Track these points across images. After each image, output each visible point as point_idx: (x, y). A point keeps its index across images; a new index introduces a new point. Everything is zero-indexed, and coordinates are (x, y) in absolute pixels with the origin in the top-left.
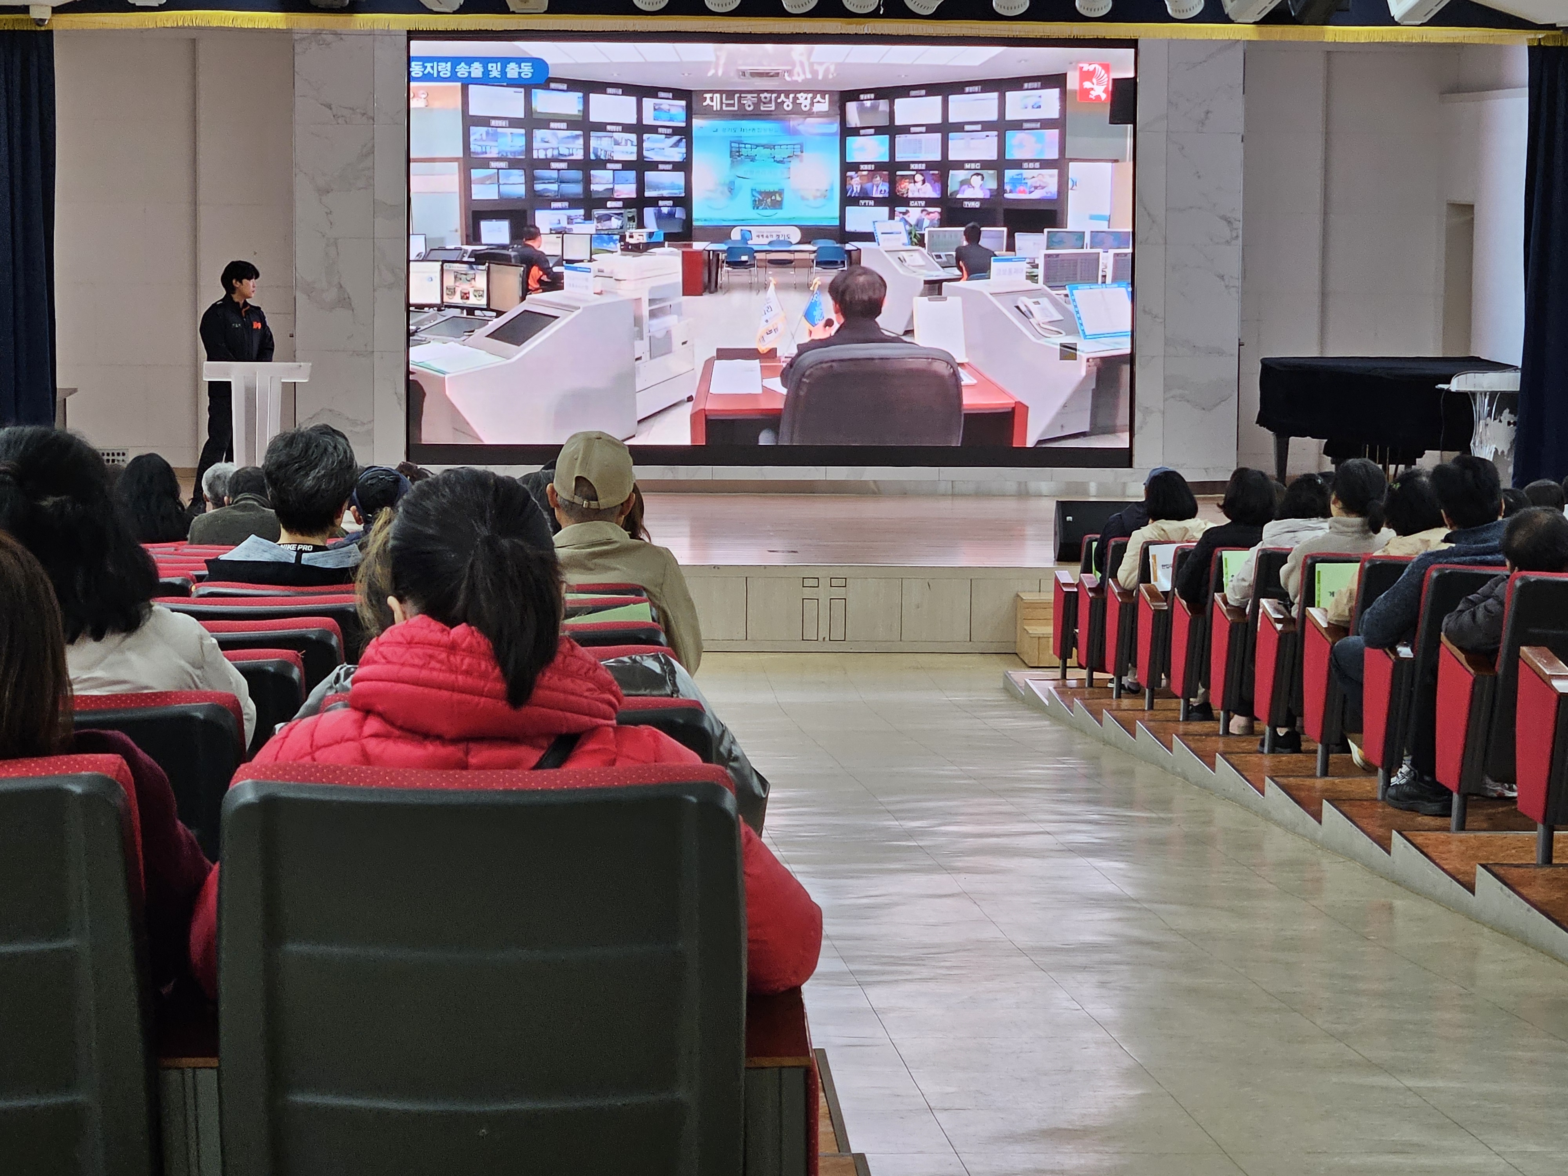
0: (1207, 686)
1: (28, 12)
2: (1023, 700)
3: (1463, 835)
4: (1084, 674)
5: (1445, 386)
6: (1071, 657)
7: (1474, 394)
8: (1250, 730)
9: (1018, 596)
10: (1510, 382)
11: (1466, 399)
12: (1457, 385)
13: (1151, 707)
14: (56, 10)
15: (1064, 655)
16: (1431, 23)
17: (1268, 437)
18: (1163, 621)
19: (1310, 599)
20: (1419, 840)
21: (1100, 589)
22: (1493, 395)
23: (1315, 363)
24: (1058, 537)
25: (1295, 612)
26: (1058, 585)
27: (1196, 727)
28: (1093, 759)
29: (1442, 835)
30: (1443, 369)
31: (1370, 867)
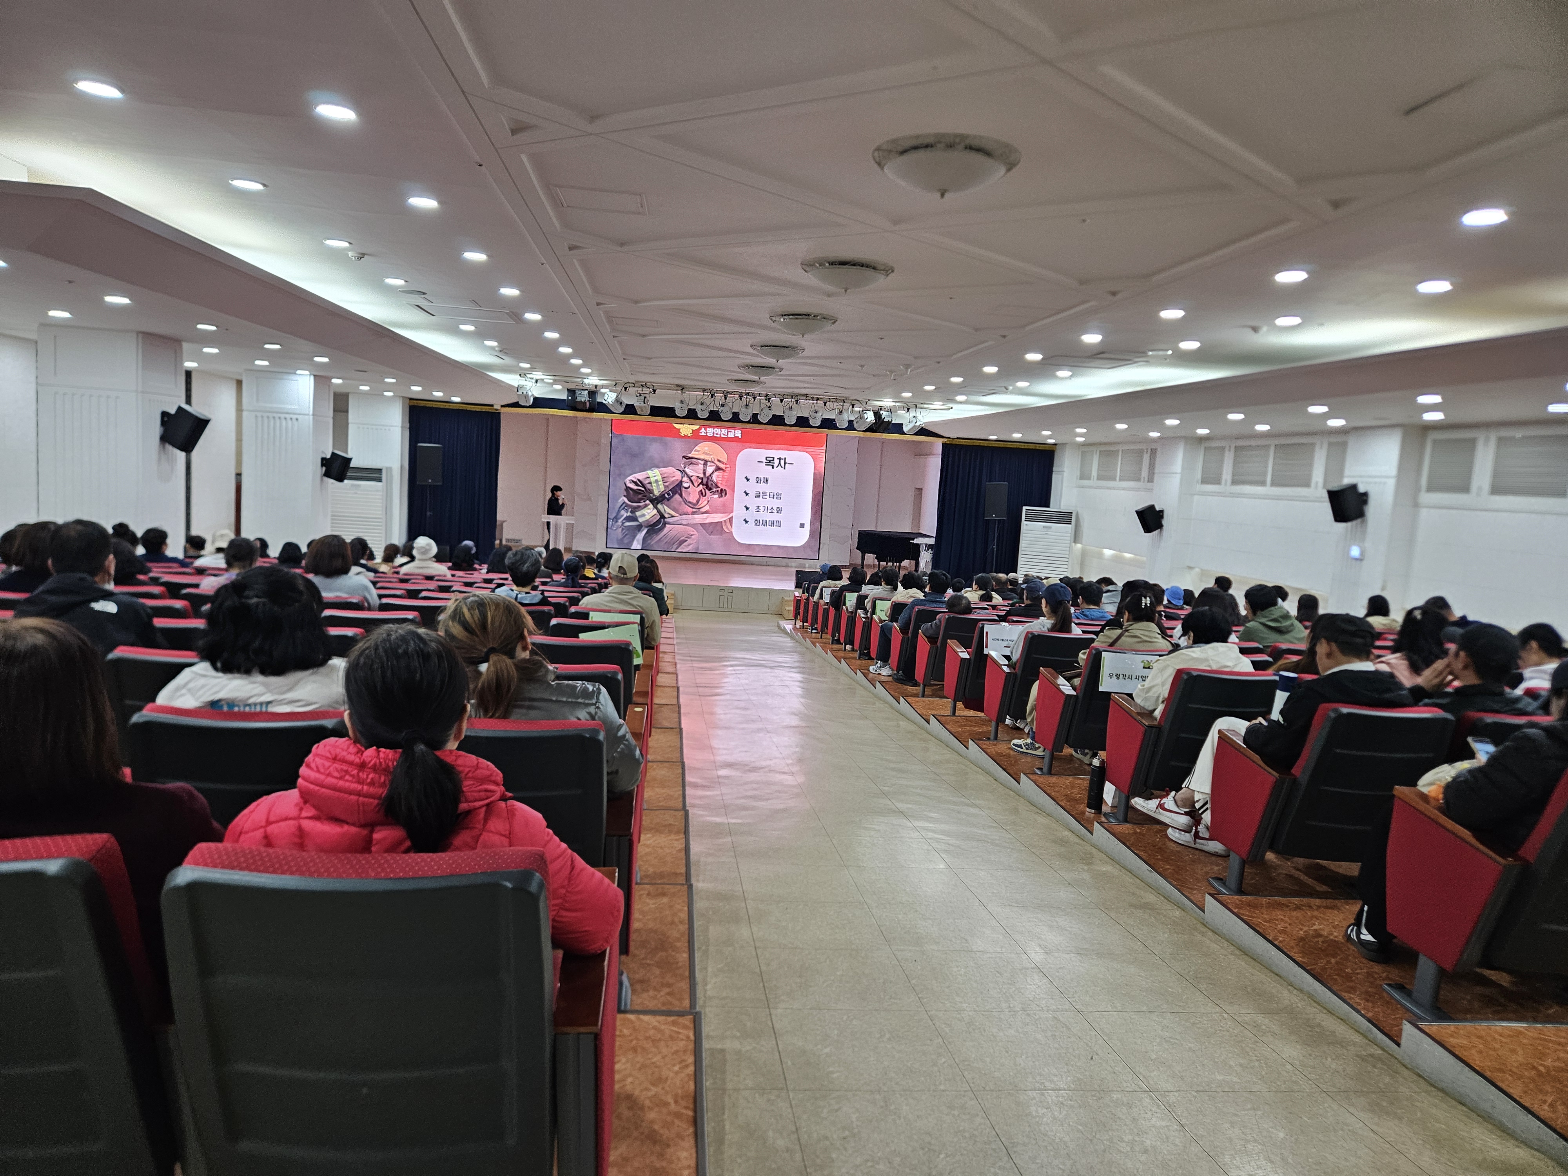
0: (839, 634)
1: (493, 407)
2: (783, 630)
3: (924, 699)
4: (801, 624)
5: (912, 542)
6: (798, 618)
7: (921, 544)
8: (853, 650)
9: (783, 598)
10: (932, 541)
11: (918, 546)
12: (916, 541)
13: (820, 638)
15: (796, 618)
16: (916, 434)
17: (859, 553)
19: (873, 612)
20: (909, 700)
21: (807, 599)
22: (926, 544)
23: (874, 532)
25: (869, 615)
26: (795, 597)
27: (836, 646)
29: (917, 699)
30: (912, 536)
31: (892, 709)
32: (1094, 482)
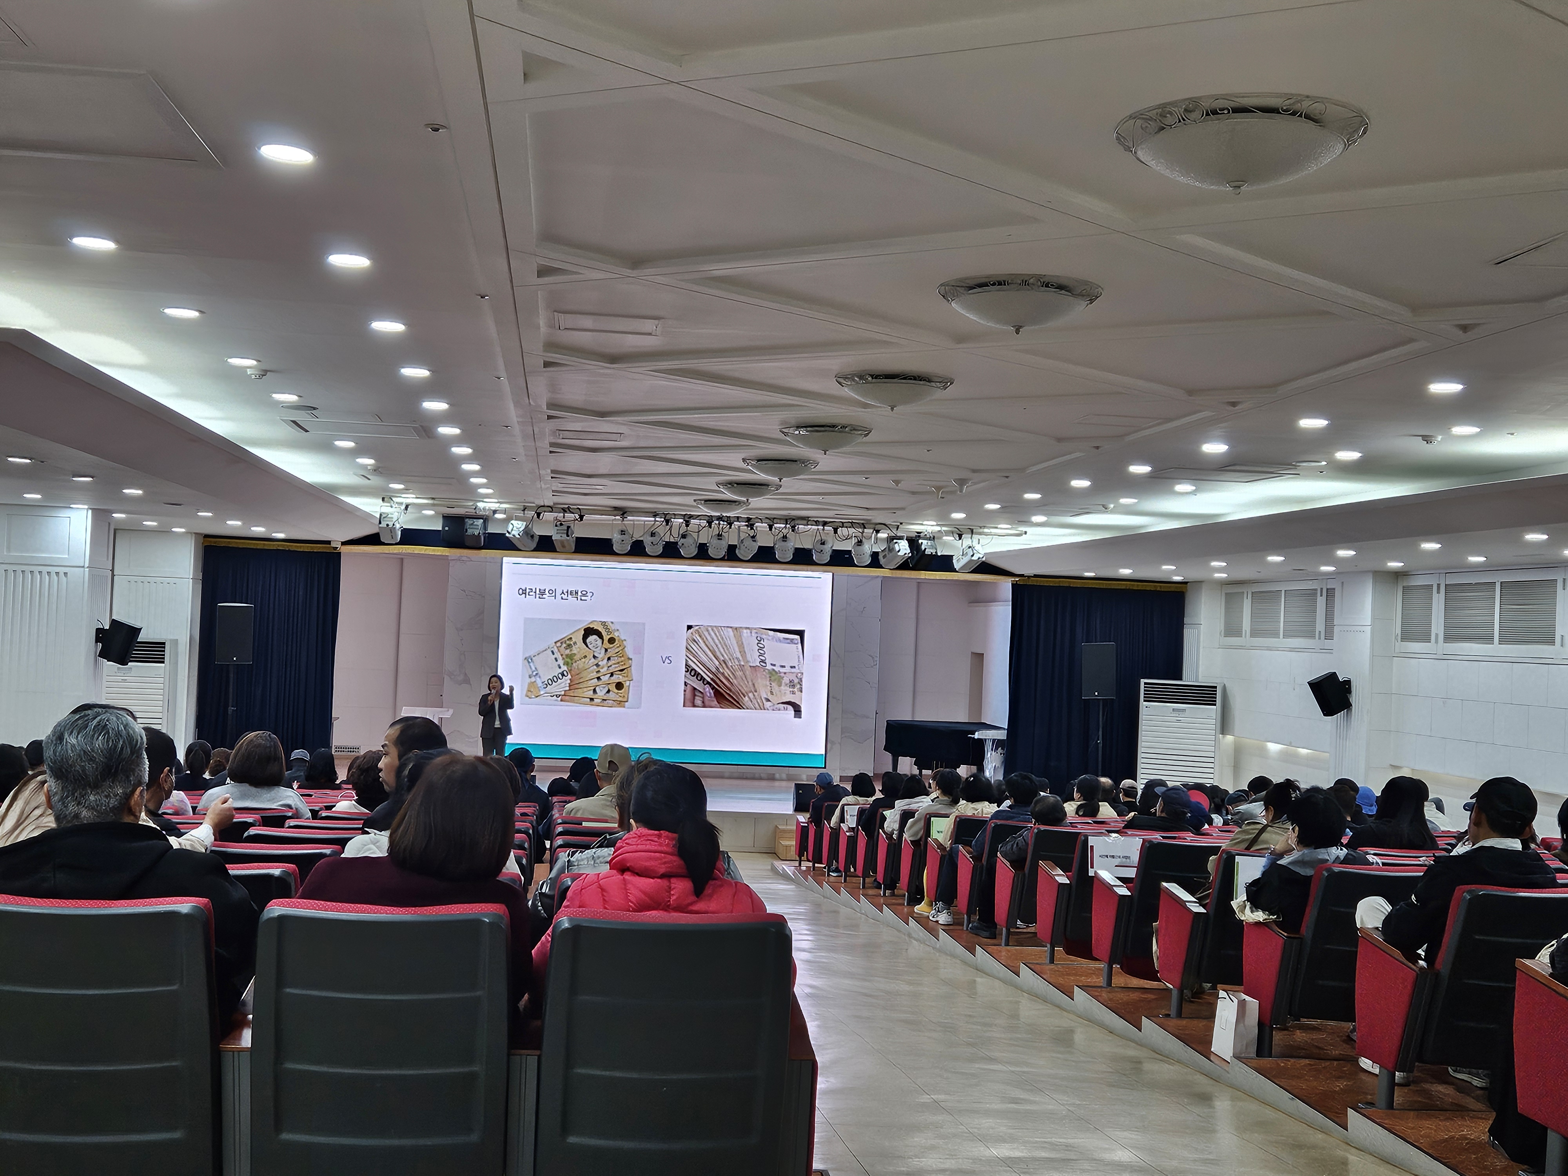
1: (330, 544)
2: (781, 875)
3: (1008, 948)
4: (810, 864)
5: (973, 736)
6: (803, 856)
7: (985, 740)
9: (776, 826)
10: (1002, 735)
11: (981, 742)
12: (978, 735)
13: (845, 881)
14: (343, 543)
15: (800, 855)
16: (973, 572)
17: (889, 756)
18: (852, 842)
19: (928, 833)
20: (989, 949)
21: (819, 826)
22: (994, 740)
23: (911, 723)
24: (795, 800)
28: (818, 905)
29: (1000, 948)
30: (972, 728)
31: (965, 963)
32: (1246, 639)
